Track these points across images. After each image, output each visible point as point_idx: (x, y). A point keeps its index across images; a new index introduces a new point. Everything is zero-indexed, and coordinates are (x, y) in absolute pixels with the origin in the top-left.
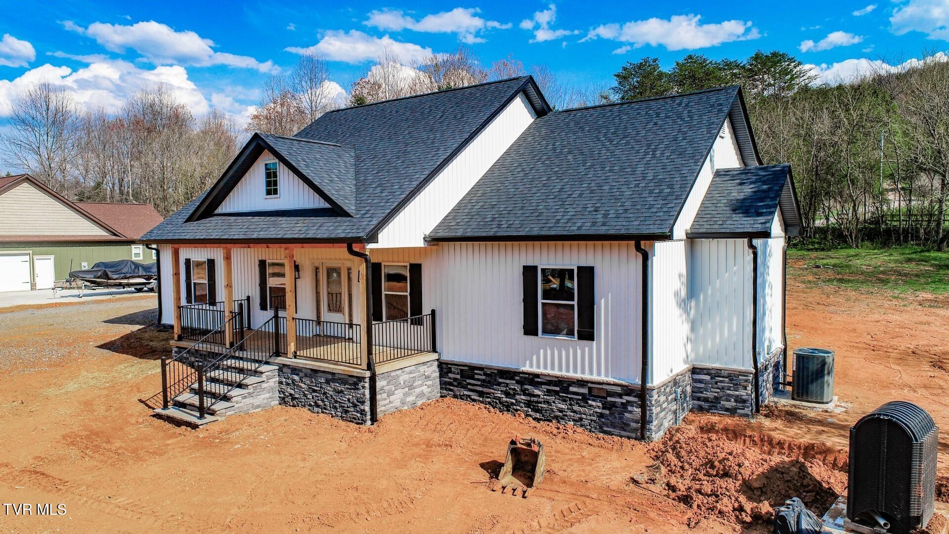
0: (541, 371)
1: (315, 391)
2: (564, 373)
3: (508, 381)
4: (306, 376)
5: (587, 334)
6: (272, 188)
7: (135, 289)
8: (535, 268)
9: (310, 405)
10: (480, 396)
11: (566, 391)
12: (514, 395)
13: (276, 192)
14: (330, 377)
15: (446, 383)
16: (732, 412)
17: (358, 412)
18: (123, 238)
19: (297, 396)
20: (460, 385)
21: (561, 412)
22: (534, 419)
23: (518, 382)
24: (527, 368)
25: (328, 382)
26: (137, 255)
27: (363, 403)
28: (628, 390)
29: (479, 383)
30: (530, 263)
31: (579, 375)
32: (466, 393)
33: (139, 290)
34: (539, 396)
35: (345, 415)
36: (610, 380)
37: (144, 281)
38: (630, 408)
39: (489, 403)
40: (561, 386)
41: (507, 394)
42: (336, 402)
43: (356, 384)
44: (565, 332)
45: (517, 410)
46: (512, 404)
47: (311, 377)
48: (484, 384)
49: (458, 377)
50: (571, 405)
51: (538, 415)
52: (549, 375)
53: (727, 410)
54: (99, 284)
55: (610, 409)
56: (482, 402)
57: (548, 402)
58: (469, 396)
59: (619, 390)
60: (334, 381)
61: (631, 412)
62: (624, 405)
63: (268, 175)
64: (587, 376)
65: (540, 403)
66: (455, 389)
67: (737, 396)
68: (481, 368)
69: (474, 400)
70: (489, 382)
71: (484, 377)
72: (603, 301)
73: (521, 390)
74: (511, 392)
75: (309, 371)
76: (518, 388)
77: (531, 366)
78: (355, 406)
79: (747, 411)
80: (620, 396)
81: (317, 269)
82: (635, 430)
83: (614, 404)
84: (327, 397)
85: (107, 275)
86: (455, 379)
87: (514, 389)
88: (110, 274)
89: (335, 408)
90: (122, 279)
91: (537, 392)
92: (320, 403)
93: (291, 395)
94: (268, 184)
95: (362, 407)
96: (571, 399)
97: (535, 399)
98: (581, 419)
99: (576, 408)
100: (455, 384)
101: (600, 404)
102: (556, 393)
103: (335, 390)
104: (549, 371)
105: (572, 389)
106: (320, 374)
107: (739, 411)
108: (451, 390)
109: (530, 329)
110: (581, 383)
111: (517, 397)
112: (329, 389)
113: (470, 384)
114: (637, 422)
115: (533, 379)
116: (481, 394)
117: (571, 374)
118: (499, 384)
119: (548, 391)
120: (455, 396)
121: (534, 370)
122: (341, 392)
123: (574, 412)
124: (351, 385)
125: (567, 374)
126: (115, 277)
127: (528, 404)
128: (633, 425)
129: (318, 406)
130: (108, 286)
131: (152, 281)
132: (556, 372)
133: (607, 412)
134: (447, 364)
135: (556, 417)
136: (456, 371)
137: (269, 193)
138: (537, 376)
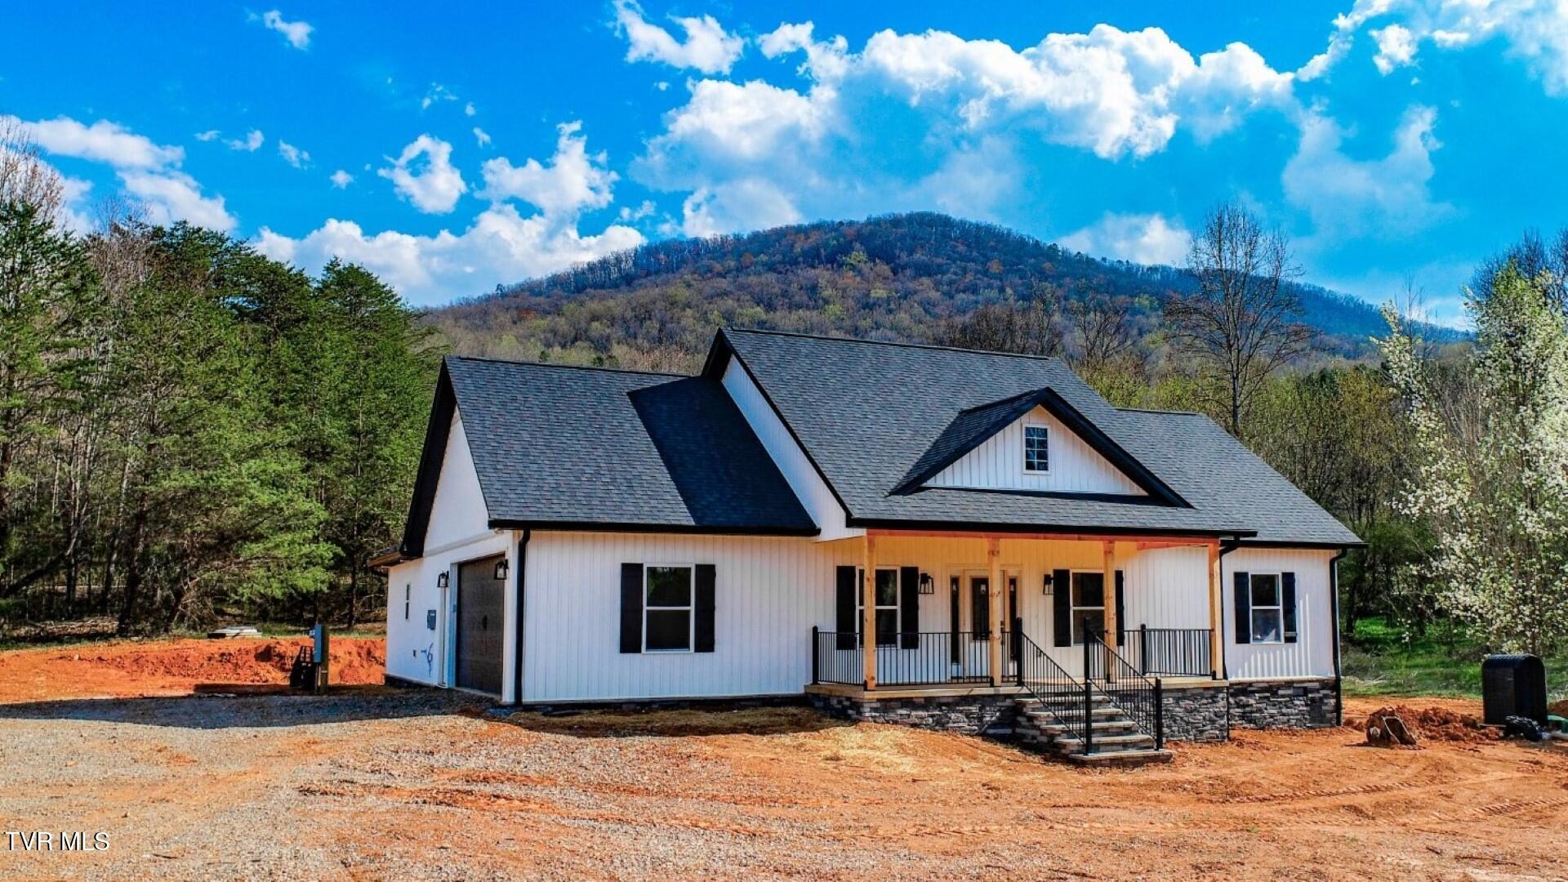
0: (1253, 679)
2: (1273, 677)
5: (1293, 637)
8: (1245, 575)
11: (1275, 694)
13: (1045, 467)
14: (1180, 695)
17: (1216, 729)
21: (1271, 717)
24: (1239, 679)
25: (1177, 700)
27: (1223, 718)
28: (1324, 684)
30: (1240, 570)
31: (1286, 678)
34: (1252, 705)
35: (1200, 736)
36: (1311, 677)
38: (1326, 702)
40: (1272, 690)
42: (1188, 723)
43: (1213, 697)
44: (1273, 637)
50: (1280, 707)
52: (1260, 682)
55: (1310, 705)
57: (1260, 708)
59: (1317, 685)
60: (1184, 698)
61: (1327, 705)
62: (1321, 700)
63: (1029, 443)
64: (1292, 677)
65: (1253, 712)
72: (1302, 603)
77: (1244, 675)
78: (1213, 722)
80: (1317, 691)
82: (1331, 720)
83: (1314, 700)
84: (1175, 721)
89: (1186, 731)
91: (1251, 701)
94: (1029, 455)
95: (1223, 724)
96: (1278, 701)
97: (1248, 709)
98: (1288, 719)
99: (1284, 710)
101: (1303, 702)
102: (1267, 699)
103: (1186, 710)
104: (1260, 678)
105: (1281, 692)
109: (1242, 637)
110: (1289, 684)
111: (1232, 710)
112: (1178, 711)
114: (1332, 712)
115: (1247, 686)
117: (1279, 677)
119: (1261, 698)
121: (1247, 679)
122: (1195, 710)
123: (1284, 713)
124: (1207, 700)
125: (1276, 677)
127: (1243, 716)
128: (1329, 715)
132: (1266, 678)
133: (1309, 708)
135: (1268, 724)
137: (1030, 466)
138: (1250, 684)
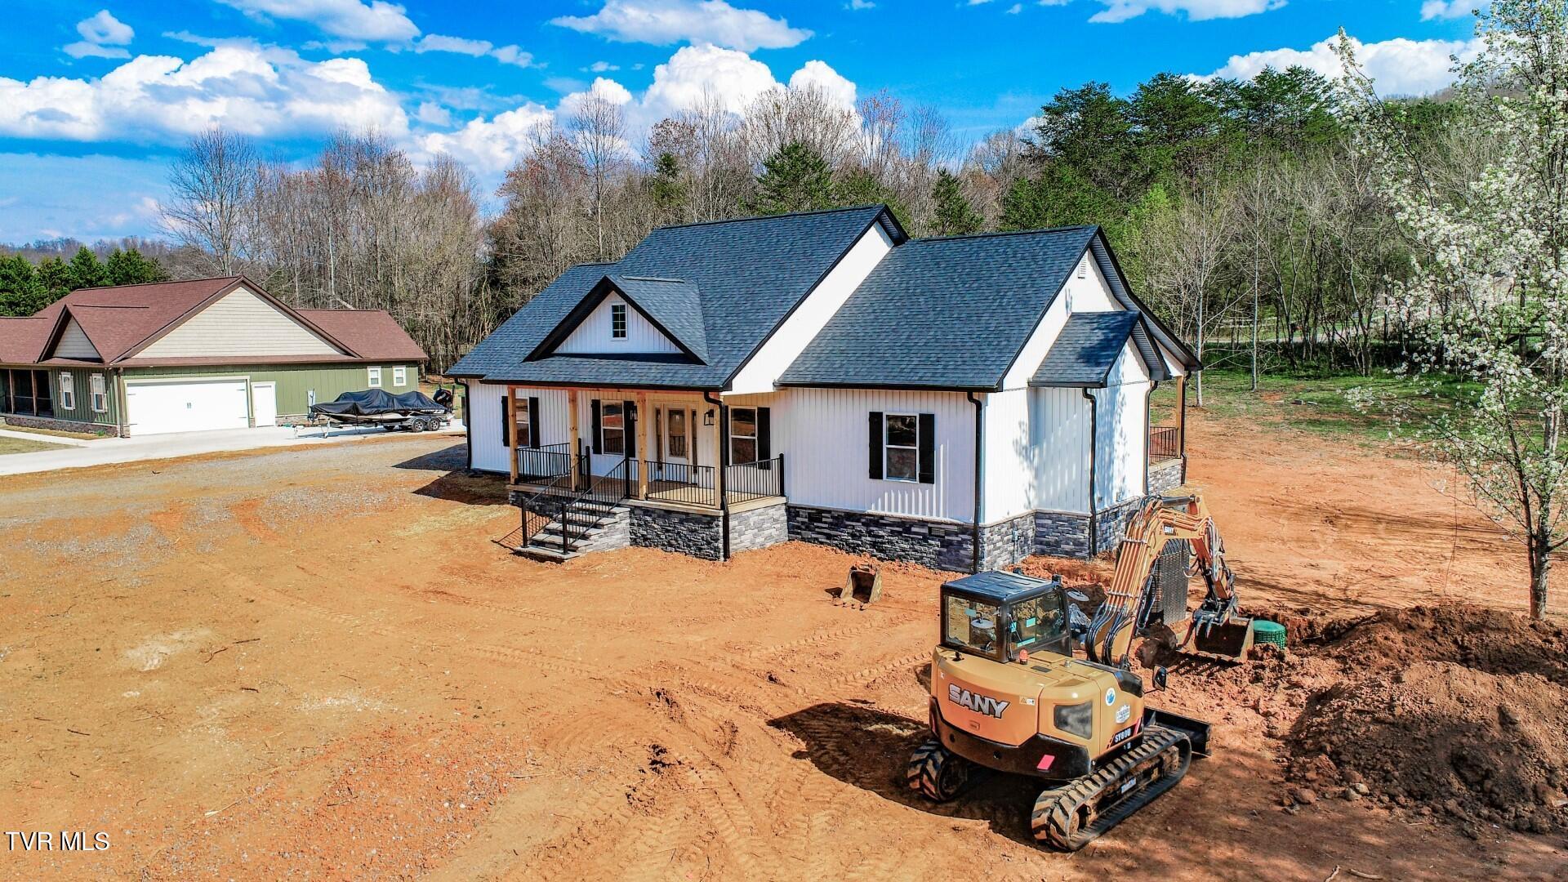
0: (886, 512)
1: (668, 531)
2: (906, 515)
3: (854, 524)
4: (659, 516)
5: (927, 477)
6: (619, 329)
7: (385, 427)
8: (881, 414)
9: (663, 545)
10: (827, 539)
11: (908, 531)
12: (860, 536)
13: (623, 335)
14: (684, 517)
15: (794, 527)
16: (1070, 554)
17: (711, 549)
18: (358, 359)
19: (649, 536)
20: (808, 528)
21: (903, 551)
22: (879, 559)
23: (863, 524)
24: (872, 511)
25: (681, 522)
26: (375, 380)
27: (717, 540)
28: (963, 529)
29: (827, 526)
30: (876, 410)
31: (920, 516)
32: (813, 536)
33: (390, 429)
34: (883, 537)
35: (699, 553)
36: (948, 520)
37: (399, 416)
38: (965, 546)
39: (837, 545)
40: (904, 527)
41: (853, 536)
42: (690, 540)
43: (709, 523)
44: (907, 476)
45: (862, 551)
46: (858, 545)
47: (664, 517)
48: (832, 526)
49: (806, 520)
50: (912, 544)
51: (882, 555)
52: (893, 517)
53: (1067, 553)
54: (345, 421)
55: (947, 547)
56: (829, 545)
57: (890, 542)
58: (817, 539)
59: (955, 528)
60: (687, 520)
61: (965, 549)
62: (960, 543)
63: (615, 317)
64: (927, 517)
65: (885, 543)
66: (803, 532)
67: (1075, 539)
68: (829, 512)
69: (822, 543)
70: (836, 525)
71: (830, 520)
72: (942, 446)
73: (867, 532)
74: (858, 534)
75: (662, 512)
76: (863, 529)
77: (876, 508)
78: (709, 543)
79: (1084, 554)
80: (956, 534)
81: (658, 412)
82: (968, 566)
83: (950, 543)
84: (680, 537)
85: (357, 409)
86: (803, 523)
87: (860, 531)
88: (360, 408)
89: (689, 546)
90: (374, 414)
91: (881, 533)
92: (673, 542)
93: (643, 535)
94: (615, 326)
95: (716, 545)
96: (912, 539)
97: (880, 540)
98: (922, 558)
99: (917, 547)
100: (803, 527)
101: (939, 543)
102: (900, 533)
103: (688, 529)
104: (893, 513)
105: (914, 529)
106: (673, 515)
107: (1077, 554)
108: (798, 534)
109: (875, 473)
110: (923, 523)
111: (863, 538)
112: (683, 529)
113: (818, 527)
114: (970, 558)
115: (877, 521)
116: (829, 537)
117: (913, 516)
118: (846, 526)
119: (892, 532)
120: (803, 539)
121: (880, 512)
122: (696, 531)
123: (916, 551)
124: (705, 524)
125: (910, 516)
126: (366, 411)
127: (874, 545)
128: (967, 561)
129: (671, 545)
130: (356, 422)
131: (409, 416)
132: (900, 514)
133: (945, 550)
134: (796, 508)
135: (899, 557)
136: (804, 515)
137: (616, 335)
138: (882, 517)
